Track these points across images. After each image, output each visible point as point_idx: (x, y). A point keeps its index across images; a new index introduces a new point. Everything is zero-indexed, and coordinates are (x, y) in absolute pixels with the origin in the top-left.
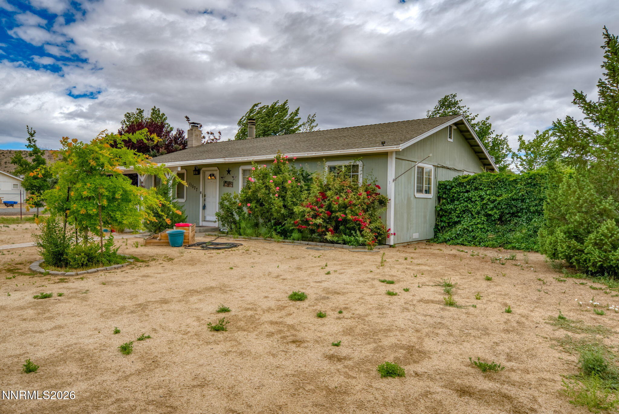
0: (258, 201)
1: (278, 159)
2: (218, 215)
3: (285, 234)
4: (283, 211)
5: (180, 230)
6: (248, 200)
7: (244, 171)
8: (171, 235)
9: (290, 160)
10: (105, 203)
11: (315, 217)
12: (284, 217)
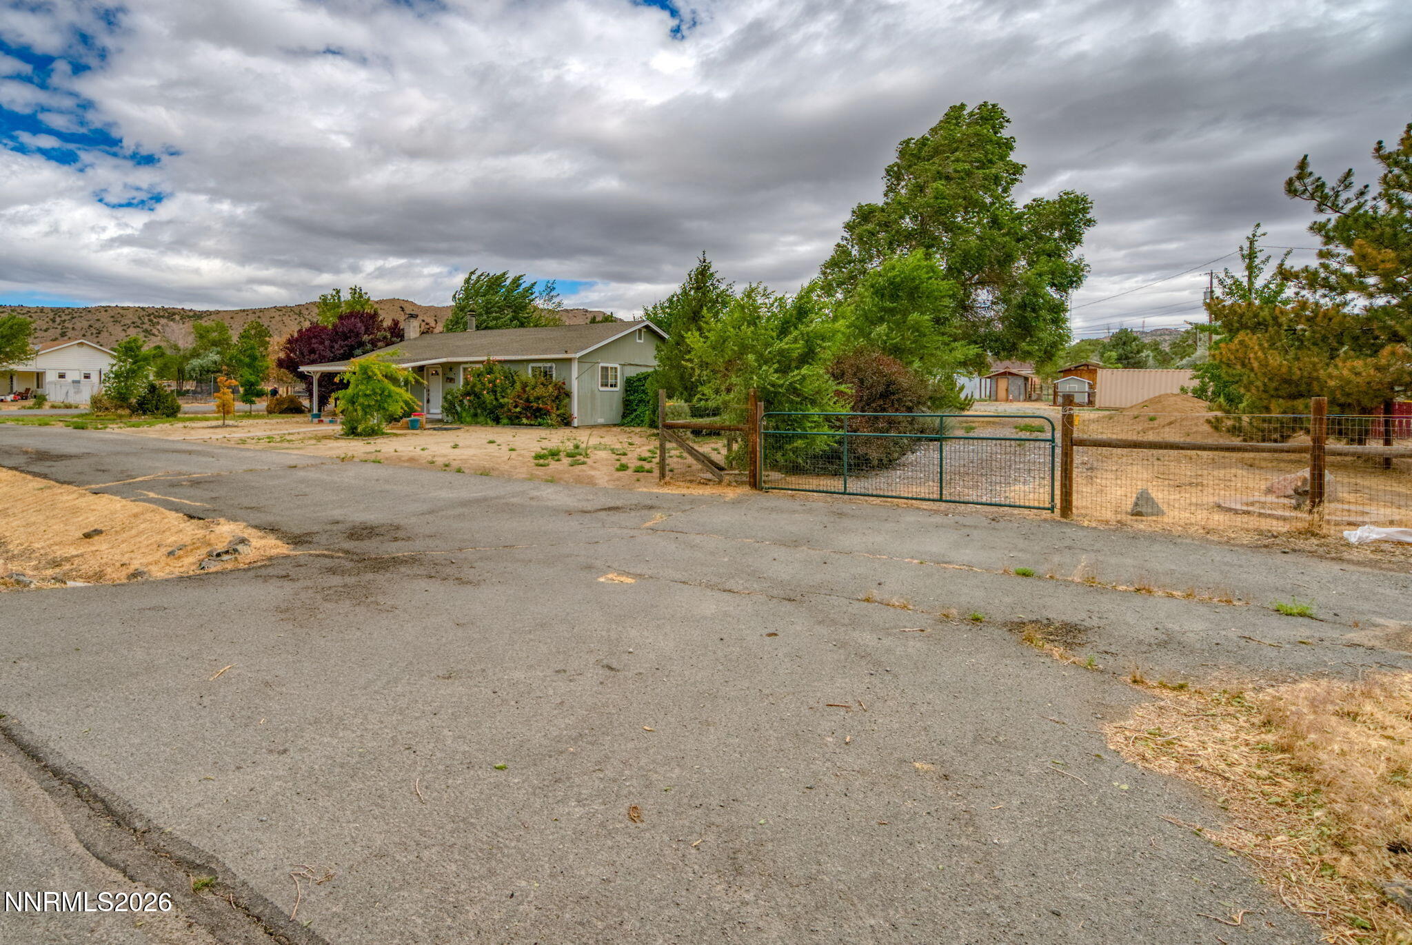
0: (475, 395)
1: (488, 360)
2: (443, 407)
3: (497, 421)
4: (494, 403)
5: (416, 418)
6: (468, 394)
7: (465, 369)
8: (411, 421)
9: (500, 362)
10: (379, 398)
11: (516, 407)
12: (496, 408)
